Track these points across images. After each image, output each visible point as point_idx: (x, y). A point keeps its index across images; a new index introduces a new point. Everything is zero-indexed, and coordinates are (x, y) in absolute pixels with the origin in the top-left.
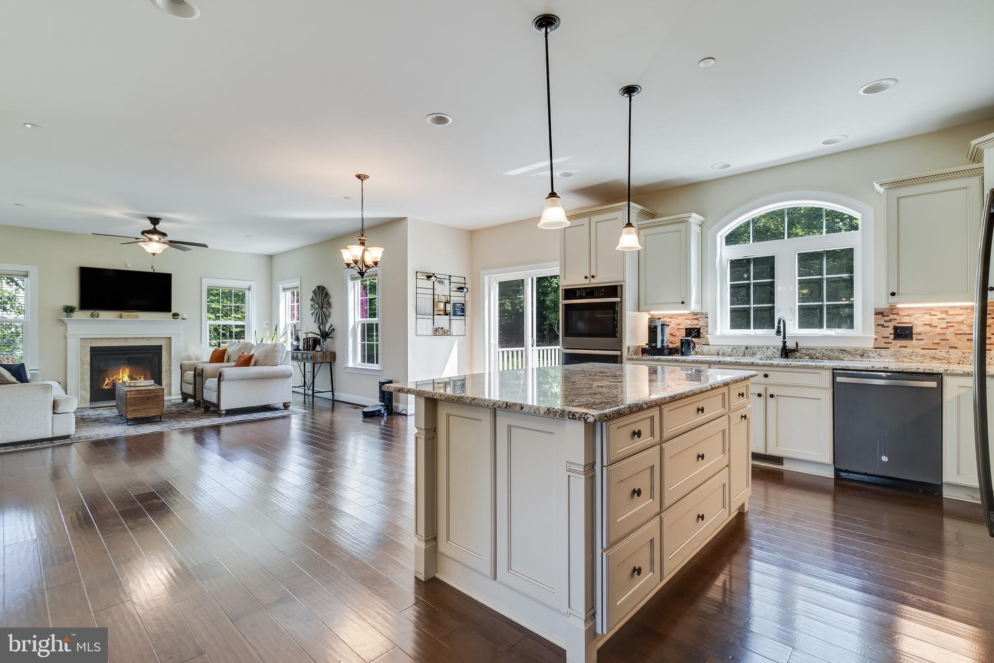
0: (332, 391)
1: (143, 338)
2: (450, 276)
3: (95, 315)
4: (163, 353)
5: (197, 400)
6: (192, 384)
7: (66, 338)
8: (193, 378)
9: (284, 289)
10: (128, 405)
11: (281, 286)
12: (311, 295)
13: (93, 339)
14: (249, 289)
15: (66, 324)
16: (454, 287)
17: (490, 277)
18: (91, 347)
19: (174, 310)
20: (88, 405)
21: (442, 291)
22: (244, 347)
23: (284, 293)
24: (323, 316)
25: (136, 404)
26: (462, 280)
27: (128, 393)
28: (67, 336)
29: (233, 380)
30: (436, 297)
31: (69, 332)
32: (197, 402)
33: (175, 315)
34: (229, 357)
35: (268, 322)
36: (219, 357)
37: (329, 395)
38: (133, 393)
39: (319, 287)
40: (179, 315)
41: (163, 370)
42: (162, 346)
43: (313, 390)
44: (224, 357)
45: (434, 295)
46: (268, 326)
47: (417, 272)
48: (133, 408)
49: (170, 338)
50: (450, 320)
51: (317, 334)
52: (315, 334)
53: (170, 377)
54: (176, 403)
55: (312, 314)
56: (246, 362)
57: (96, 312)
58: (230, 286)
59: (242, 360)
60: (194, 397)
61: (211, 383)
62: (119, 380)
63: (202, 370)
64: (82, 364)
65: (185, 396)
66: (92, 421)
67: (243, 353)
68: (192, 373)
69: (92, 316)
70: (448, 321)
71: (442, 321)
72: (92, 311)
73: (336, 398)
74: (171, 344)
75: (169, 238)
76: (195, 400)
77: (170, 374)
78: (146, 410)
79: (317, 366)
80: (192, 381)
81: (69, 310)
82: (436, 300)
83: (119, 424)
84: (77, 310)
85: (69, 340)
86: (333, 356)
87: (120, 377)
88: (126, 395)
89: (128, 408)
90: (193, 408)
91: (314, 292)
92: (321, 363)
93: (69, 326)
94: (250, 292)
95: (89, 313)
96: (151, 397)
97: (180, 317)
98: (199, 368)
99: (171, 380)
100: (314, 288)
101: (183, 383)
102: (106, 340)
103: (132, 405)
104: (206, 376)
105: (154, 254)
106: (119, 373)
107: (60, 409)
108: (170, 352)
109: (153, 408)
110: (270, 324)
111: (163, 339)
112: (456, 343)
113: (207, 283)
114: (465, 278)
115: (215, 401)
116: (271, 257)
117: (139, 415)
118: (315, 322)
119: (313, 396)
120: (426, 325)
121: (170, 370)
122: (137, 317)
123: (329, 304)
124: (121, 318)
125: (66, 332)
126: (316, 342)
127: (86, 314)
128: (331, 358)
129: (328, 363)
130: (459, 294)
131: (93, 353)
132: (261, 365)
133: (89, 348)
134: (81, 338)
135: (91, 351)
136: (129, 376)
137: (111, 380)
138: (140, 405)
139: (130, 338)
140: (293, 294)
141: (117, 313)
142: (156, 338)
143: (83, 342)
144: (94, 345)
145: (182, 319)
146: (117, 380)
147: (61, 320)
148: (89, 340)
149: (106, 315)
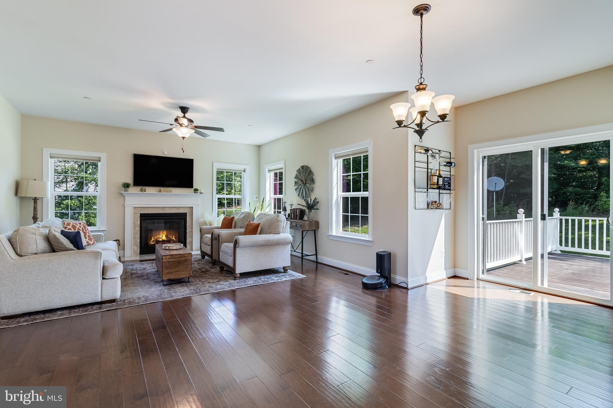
0: (316, 255)
1: (174, 207)
2: (440, 151)
3: (143, 190)
4: (187, 218)
5: (214, 259)
6: (210, 246)
7: (124, 207)
8: (210, 241)
9: (269, 171)
10: (163, 268)
11: (267, 169)
12: (295, 173)
13: (142, 208)
14: (244, 171)
15: (124, 197)
16: (443, 161)
17: (478, 151)
18: (140, 214)
19: (195, 186)
20: (138, 258)
21: (434, 165)
22: (247, 216)
23: (269, 174)
24: (307, 190)
25: (170, 267)
26: (448, 155)
27: (164, 257)
28: (125, 205)
29: (246, 247)
30: (429, 171)
31: (127, 203)
32: (213, 261)
33: (196, 190)
34: (235, 224)
35: (257, 196)
36: (228, 223)
37: (313, 258)
38: (168, 257)
39: (303, 167)
40: (198, 190)
41: (187, 231)
42: (186, 213)
43: (302, 253)
44: (232, 223)
45: (428, 169)
46: (257, 199)
47: (415, 146)
48: (168, 271)
49: (192, 207)
50: (440, 193)
51: (304, 206)
52: (303, 206)
53: (192, 237)
54: (197, 259)
55: (296, 189)
56: (253, 230)
57: (144, 188)
58: (232, 169)
59: (250, 228)
60: (211, 256)
61: (226, 247)
63: (219, 236)
64: (135, 227)
65: (203, 254)
66: (137, 277)
67: (250, 222)
68: (210, 236)
69: (141, 191)
70: (438, 194)
71: (434, 194)
72: (141, 187)
73: (319, 261)
74: (192, 212)
75: (195, 124)
76: (212, 260)
77: (192, 234)
78: (178, 273)
79: (305, 233)
80: (210, 243)
81: (126, 186)
82: (429, 174)
83: (157, 282)
84: (131, 185)
85: (126, 208)
86: (317, 224)
87: (161, 237)
88: (162, 258)
89: (164, 270)
90: (211, 265)
91: (298, 171)
92: (308, 231)
93: (126, 198)
94: (245, 173)
95: (139, 188)
96: (181, 261)
97: (199, 192)
98: (215, 233)
99: (192, 239)
100: (298, 167)
101: (202, 244)
102: (151, 208)
103: (167, 268)
104: (221, 241)
105: (184, 138)
106: (160, 234)
107: (108, 275)
108: (192, 218)
109: (183, 271)
110: (258, 197)
111: (188, 209)
112: (443, 217)
113: (218, 166)
114: (450, 153)
115: (231, 265)
116: (260, 147)
117: (172, 277)
118: (298, 196)
119: (302, 258)
120: (422, 198)
121: (192, 231)
122: (171, 191)
123: (313, 181)
124: (160, 192)
125: (125, 203)
126: (302, 213)
127: (137, 189)
128: (315, 227)
129: (313, 230)
130: (447, 169)
131: (142, 218)
132: (266, 234)
133: (139, 215)
134: (134, 207)
135: (140, 217)
136: (166, 236)
137: (155, 238)
138: (173, 268)
139: (166, 207)
140: (276, 174)
141: (157, 189)
142: (183, 207)
143: (135, 210)
144: (142, 212)
145: (200, 193)
146: (159, 239)
147: (122, 193)
148: (140, 209)
149: (150, 190)
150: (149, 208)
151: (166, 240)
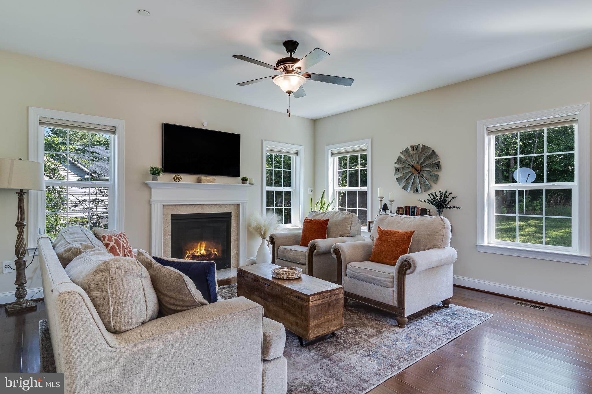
1: (216, 205)
3: (177, 179)
4: (232, 221)
7: (150, 204)
8: (307, 257)
9: (333, 154)
11: (330, 150)
13: (173, 206)
14: (297, 154)
15: (150, 189)
18: (172, 215)
19: (242, 174)
23: (332, 158)
25: (318, 315)
28: (152, 202)
31: (154, 198)
33: (244, 180)
35: (312, 189)
41: (232, 240)
42: (231, 213)
44: (326, 229)
46: (312, 193)
48: (316, 322)
49: (239, 204)
53: (238, 247)
55: (398, 179)
57: (179, 175)
58: (283, 151)
62: (197, 253)
63: (337, 251)
69: (175, 180)
74: (239, 211)
77: (238, 243)
78: (327, 323)
81: (155, 172)
84: (161, 172)
85: (153, 206)
87: (198, 250)
91: (405, 152)
93: (154, 191)
94: (298, 158)
95: (172, 176)
96: (332, 301)
97: (248, 182)
99: (238, 251)
102: (186, 207)
103: (314, 317)
105: (290, 92)
106: (198, 246)
108: (239, 220)
109: (334, 320)
111: (232, 206)
113: (267, 146)
115: (394, 303)
116: (315, 122)
117: (320, 332)
118: (404, 188)
121: (238, 239)
122: (214, 181)
123: (438, 167)
125: (151, 198)
127: (169, 178)
131: (174, 222)
133: (170, 216)
134: (164, 205)
135: (172, 220)
136: (206, 250)
137: (191, 252)
138: (322, 317)
139: (206, 205)
140: (341, 159)
141: (195, 177)
142: (227, 204)
143: (165, 210)
144: (175, 213)
145: (250, 184)
146: (196, 253)
147: (146, 183)
148: (171, 207)
149: (188, 179)
150: (184, 207)
151: (205, 254)
